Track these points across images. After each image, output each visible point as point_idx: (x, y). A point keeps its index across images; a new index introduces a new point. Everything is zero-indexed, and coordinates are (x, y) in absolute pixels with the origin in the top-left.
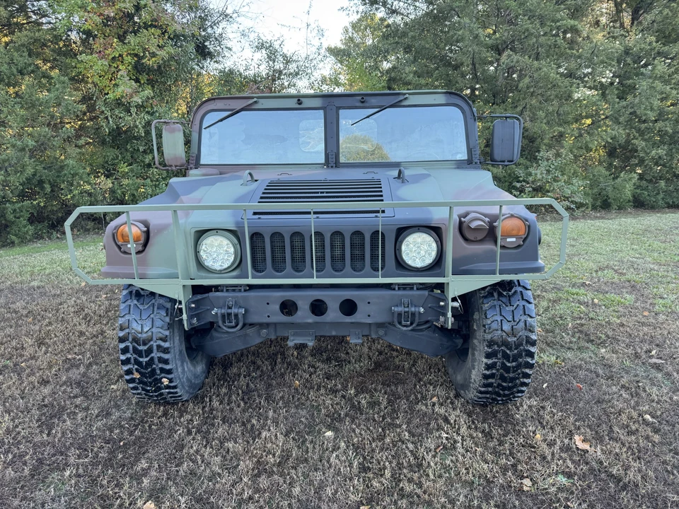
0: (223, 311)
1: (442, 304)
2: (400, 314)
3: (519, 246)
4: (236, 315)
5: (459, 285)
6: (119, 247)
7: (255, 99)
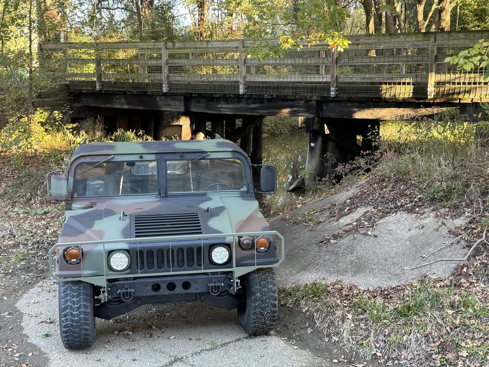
0: (123, 291)
1: (232, 281)
2: (212, 287)
3: (266, 251)
4: (130, 293)
5: (239, 272)
6: (67, 261)
7: (112, 156)
